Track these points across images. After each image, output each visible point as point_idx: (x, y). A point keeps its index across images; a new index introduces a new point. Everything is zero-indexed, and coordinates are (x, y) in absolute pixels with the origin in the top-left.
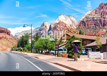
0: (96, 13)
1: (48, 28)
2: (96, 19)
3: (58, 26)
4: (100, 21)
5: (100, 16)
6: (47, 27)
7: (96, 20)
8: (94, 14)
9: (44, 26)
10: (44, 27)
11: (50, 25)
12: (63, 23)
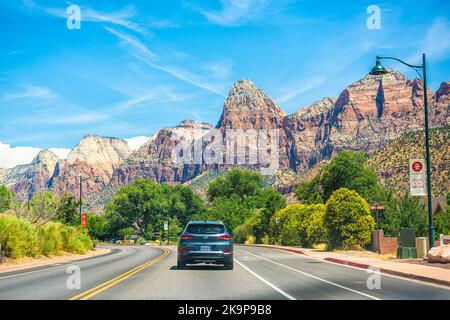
0: (150, 153)
1: (51, 169)
2: (147, 165)
3: (72, 172)
4: (156, 170)
5: (157, 160)
6: (49, 168)
7: (148, 169)
8: (145, 154)
9: (40, 164)
10: (39, 168)
11: (57, 164)
12: (86, 164)
